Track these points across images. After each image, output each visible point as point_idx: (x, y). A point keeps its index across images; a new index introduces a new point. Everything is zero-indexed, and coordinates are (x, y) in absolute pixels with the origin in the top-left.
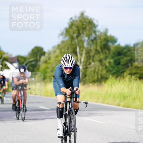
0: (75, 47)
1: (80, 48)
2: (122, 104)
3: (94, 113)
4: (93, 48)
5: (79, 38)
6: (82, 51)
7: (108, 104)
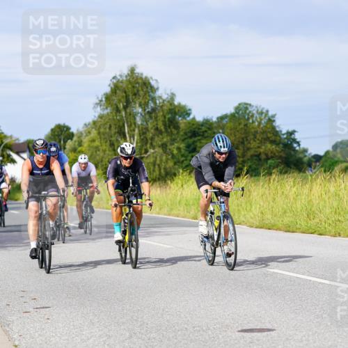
0: (121, 124)
1: (129, 126)
3: (156, 232)
4: (150, 125)
5: (128, 110)
6: (134, 130)
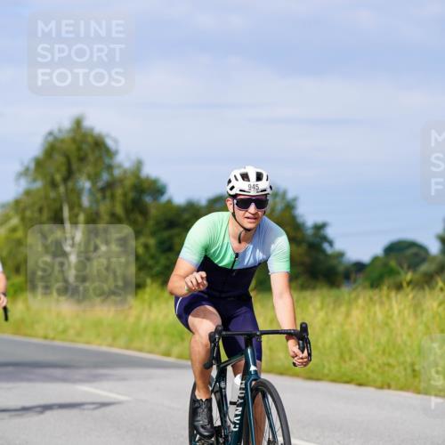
1: (71, 209)
2: (176, 350)
4: (104, 208)
5: (70, 184)
6: (77, 216)
7: (140, 350)
